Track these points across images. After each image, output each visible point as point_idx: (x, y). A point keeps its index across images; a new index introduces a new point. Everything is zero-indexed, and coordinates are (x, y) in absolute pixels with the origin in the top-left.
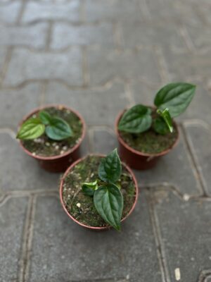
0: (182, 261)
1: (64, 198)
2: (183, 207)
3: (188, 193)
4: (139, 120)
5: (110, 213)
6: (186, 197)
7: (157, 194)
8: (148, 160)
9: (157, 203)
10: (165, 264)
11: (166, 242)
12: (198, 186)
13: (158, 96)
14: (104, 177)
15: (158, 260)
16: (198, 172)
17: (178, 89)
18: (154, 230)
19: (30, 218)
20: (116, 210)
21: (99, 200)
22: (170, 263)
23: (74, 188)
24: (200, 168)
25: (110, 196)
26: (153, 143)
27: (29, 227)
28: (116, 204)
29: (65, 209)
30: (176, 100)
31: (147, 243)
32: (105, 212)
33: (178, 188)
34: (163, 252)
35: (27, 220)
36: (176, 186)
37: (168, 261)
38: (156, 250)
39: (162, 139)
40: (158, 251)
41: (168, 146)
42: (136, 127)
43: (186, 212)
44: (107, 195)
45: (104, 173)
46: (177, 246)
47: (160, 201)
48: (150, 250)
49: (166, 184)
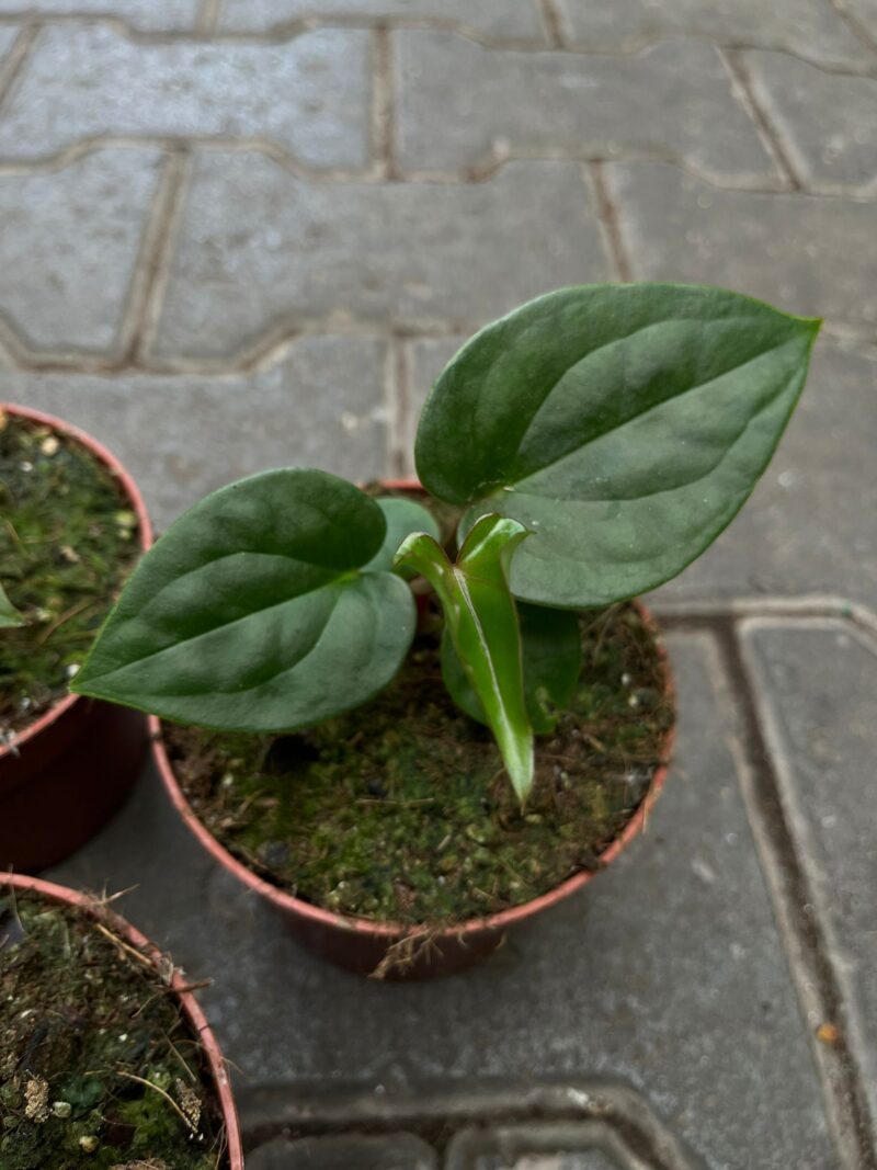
26: (440, 814)
42: (265, 675)
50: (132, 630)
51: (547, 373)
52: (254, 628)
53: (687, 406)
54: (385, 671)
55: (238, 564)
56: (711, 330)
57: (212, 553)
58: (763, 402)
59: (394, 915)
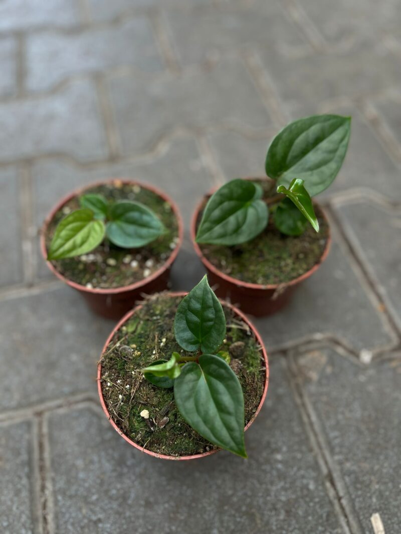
0: (381, 495)
1: (110, 402)
2: (362, 378)
3: (368, 346)
4: (239, 213)
5: (218, 423)
6: (366, 357)
7: (303, 361)
8: (275, 295)
9: (308, 380)
10: (348, 510)
11: (340, 463)
12: (387, 328)
13: (272, 154)
14: (189, 342)
15: (331, 503)
16: (380, 298)
17: (314, 130)
18: (312, 439)
19: (42, 468)
20: (229, 413)
21: (188, 398)
22: (357, 505)
23: (127, 378)
24: (382, 290)
25: (210, 385)
26: (279, 258)
27: (43, 488)
28: (226, 399)
29: (117, 429)
30: (312, 157)
31: (302, 472)
32: (206, 422)
33: (345, 341)
34: (339, 485)
35: (37, 474)
36: (339, 336)
37: (352, 501)
38: (323, 484)
39: (296, 246)
40: (328, 484)
41: (311, 259)
42: (237, 230)
43: (371, 388)
44: (203, 381)
45: (188, 334)
46: (366, 466)
47: (314, 376)
48: (312, 486)
49: (318, 336)
50: (207, 225)
51: (291, 143)
52: (232, 220)
53: (324, 145)
54: (264, 224)
55: (226, 205)
56: (327, 124)
57: (221, 203)
58: (342, 140)
59: (275, 283)
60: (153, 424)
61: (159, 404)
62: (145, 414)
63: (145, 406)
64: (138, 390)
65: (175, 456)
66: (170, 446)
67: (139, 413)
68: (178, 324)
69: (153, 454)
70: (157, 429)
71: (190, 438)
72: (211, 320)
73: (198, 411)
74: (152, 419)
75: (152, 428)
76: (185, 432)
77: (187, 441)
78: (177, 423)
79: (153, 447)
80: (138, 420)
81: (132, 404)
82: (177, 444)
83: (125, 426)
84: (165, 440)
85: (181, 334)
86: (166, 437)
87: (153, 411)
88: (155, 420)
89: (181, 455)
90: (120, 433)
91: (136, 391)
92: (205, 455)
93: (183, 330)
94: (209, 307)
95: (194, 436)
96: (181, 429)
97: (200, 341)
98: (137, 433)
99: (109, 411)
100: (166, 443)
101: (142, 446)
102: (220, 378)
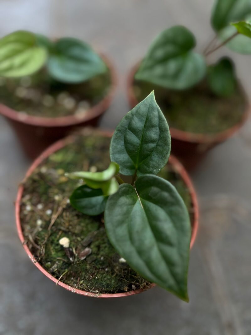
1: (27, 228)
5: (155, 254)
20: (170, 244)
21: (121, 223)
23: (49, 203)
25: (147, 210)
28: (167, 226)
29: (31, 257)
32: (140, 252)
44: (138, 207)
60: (72, 254)
61: (82, 233)
62: (64, 242)
63: (66, 234)
64: (60, 216)
65: (95, 293)
66: (89, 280)
67: (58, 240)
68: (115, 144)
69: (69, 288)
70: (76, 260)
71: (112, 274)
72: (152, 141)
73: (131, 239)
74: (72, 248)
75: (71, 259)
76: (107, 267)
77: (109, 277)
78: (99, 256)
79: (69, 280)
80: (56, 249)
81: (51, 230)
82: (98, 279)
83: (41, 254)
84: (84, 274)
85: (117, 156)
86: (86, 271)
87: (74, 240)
88: (76, 250)
89: (101, 292)
90: (33, 260)
91: (58, 217)
92: (129, 294)
93: (120, 152)
94: (153, 126)
95: (118, 272)
96: (103, 263)
97: (137, 167)
98: (53, 263)
99: (24, 236)
100: (85, 278)
101: (57, 278)
102: (161, 203)
